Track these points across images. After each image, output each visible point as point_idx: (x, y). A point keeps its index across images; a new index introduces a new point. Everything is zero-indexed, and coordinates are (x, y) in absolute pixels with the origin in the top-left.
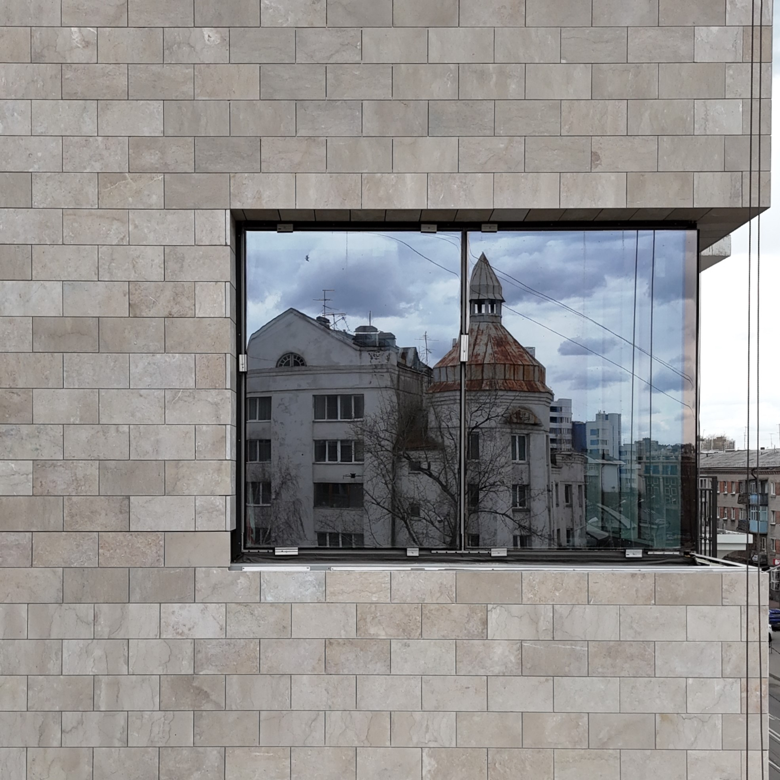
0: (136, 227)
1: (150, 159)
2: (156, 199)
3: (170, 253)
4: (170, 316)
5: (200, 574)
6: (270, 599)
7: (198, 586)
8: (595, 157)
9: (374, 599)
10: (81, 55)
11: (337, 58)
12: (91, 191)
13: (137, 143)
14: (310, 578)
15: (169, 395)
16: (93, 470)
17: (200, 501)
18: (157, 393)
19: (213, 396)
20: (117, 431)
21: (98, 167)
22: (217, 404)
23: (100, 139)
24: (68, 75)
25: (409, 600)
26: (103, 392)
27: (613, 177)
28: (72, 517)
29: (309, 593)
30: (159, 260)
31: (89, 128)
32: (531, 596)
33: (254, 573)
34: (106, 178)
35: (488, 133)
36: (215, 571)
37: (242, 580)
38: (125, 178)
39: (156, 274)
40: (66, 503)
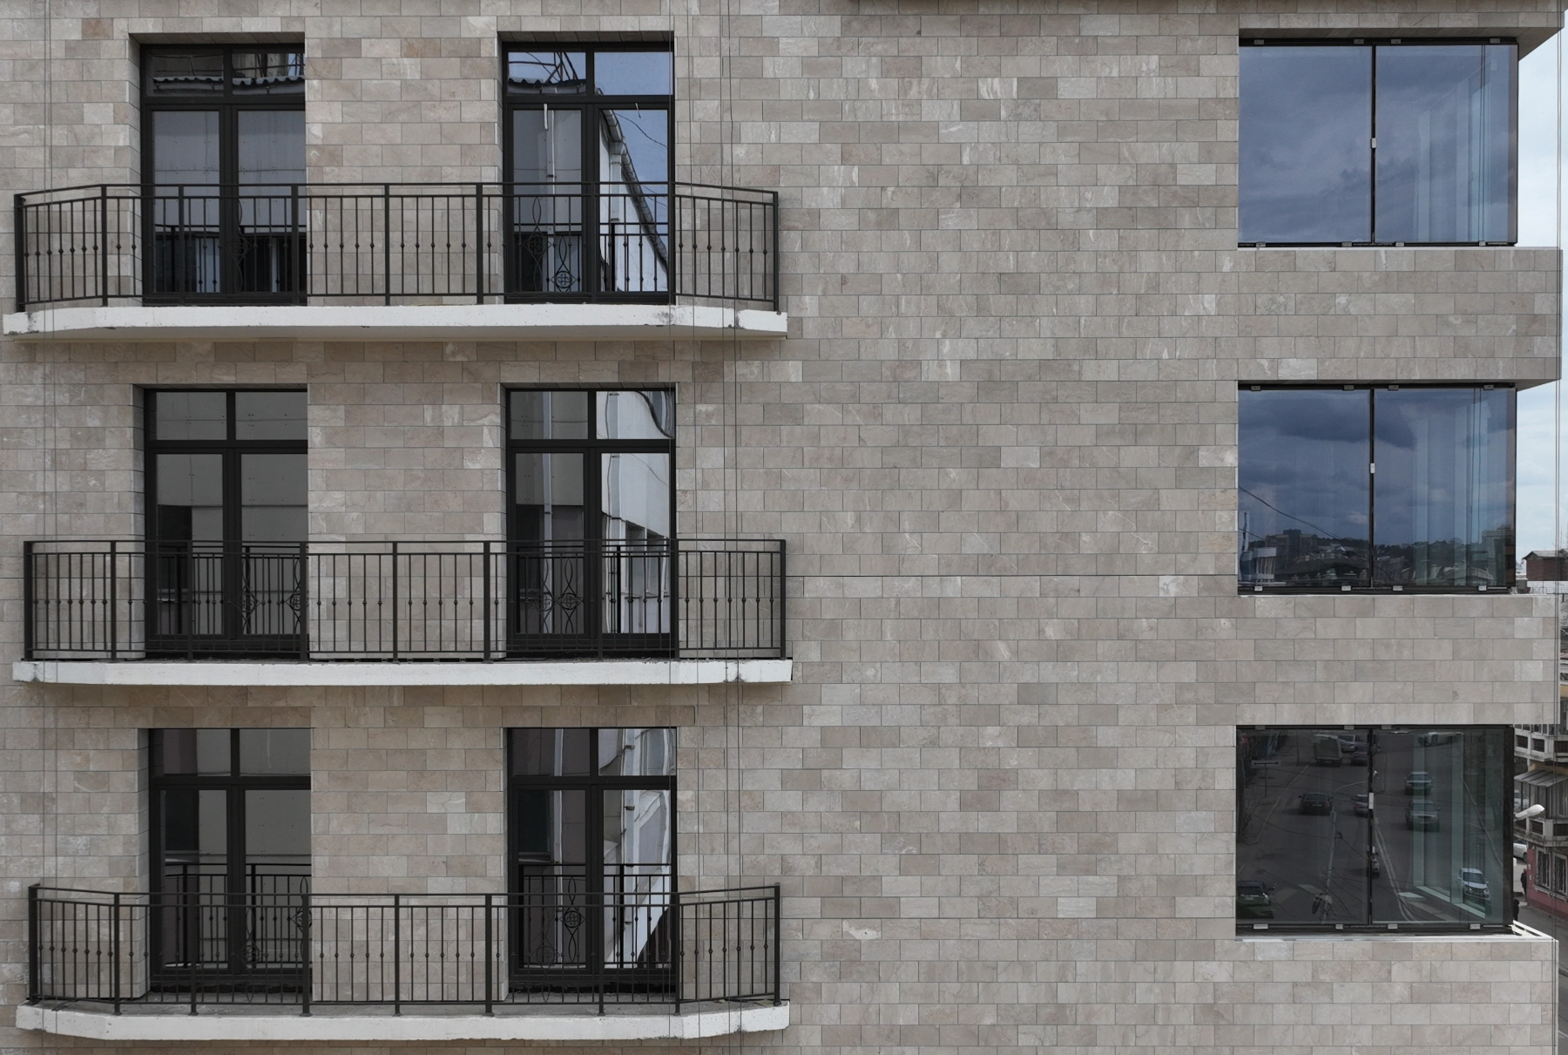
0: (1180, 736)
1: (1189, 695)
2: (1192, 719)
3: (1200, 751)
4: (1200, 789)
5: (1218, 943)
6: (1260, 959)
7: (1216, 950)
8: (1455, 694)
9: (1323, 958)
10: (1147, 635)
11: (1301, 636)
12: (1153, 715)
13: (1181, 687)
14: (1283, 946)
15: (1199, 836)
16: (1154, 882)
17: (1217, 900)
18: (1191, 835)
19: (1225, 837)
20: (1168, 858)
21: (1157, 701)
22: (1227, 842)
23: (1159, 684)
24: (1141, 646)
25: (1344, 959)
26: (1159, 835)
27: (1466, 706)
28: (1141, 909)
29: (1283, 955)
30: (1193, 756)
31: (1152, 677)
32: (1417, 955)
33: (1250, 943)
34: (1162, 708)
35: (1391, 680)
36: (1226, 942)
37: (1243, 948)
38: (1173, 707)
39: (1192, 764)
40: (1138, 902)
